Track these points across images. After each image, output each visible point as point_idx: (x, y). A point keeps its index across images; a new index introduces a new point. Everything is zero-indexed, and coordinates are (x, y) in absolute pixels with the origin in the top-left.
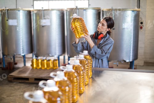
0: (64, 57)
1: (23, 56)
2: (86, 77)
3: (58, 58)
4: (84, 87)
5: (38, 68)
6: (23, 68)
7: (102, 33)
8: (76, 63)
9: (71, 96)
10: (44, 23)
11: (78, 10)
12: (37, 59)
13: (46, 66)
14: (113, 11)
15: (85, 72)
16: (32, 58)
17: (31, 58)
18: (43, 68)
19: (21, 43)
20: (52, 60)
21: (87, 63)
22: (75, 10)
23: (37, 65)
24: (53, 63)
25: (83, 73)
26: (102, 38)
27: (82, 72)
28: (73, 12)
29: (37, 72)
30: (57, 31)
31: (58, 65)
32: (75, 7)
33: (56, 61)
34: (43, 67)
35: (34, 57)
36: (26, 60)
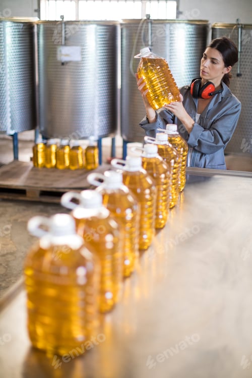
0: (113, 141)
1: (12, 136)
2: (172, 189)
3: (99, 142)
4: (167, 213)
5: (48, 166)
6: (13, 165)
7: (211, 83)
8: (150, 154)
9: (137, 233)
10: (67, 55)
11: (152, 23)
12: (45, 144)
13: (67, 163)
14: (240, 29)
15: (171, 175)
16: (35, 141)
17: (31, 141)
18: (61, 167)
19: (8, 104)
20: (84, 147)
21: (175, 153)
22: (144, 25)
23: (47, 158)
24: (86, 154)
25: (166, 178)
26: (211, 95)
27: (163, 176)
28: (139, 28)
29: (46, 175)
30: (98, 75)
31: (97, 160)
32: (145, 18)
33: (92, 152)
34: (61, 164)
35: (40, 140)
36: (20, 145)
